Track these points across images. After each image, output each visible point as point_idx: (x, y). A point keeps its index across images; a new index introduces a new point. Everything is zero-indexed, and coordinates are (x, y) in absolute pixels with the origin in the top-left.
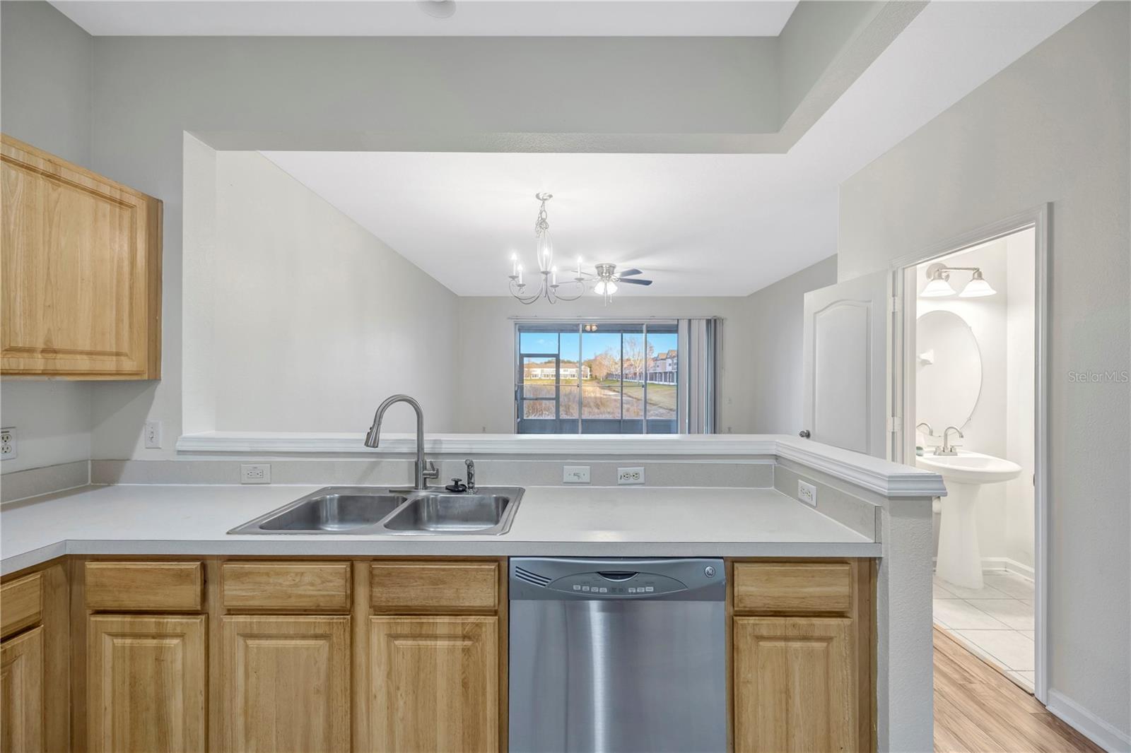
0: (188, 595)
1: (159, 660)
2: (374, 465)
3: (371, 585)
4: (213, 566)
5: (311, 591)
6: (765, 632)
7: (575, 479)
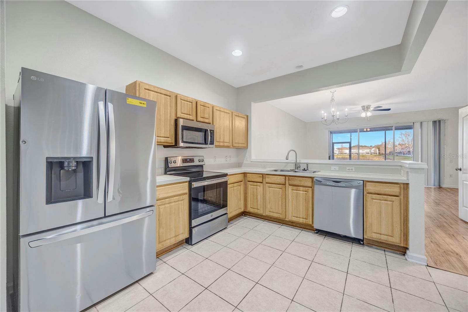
0: (260, 180)
1: (257, 190)
2: (287, 165)
3: (289, 180)
4: (264, 176)
5: (279, 181)
6: (374, 198)
7: (335, 170)
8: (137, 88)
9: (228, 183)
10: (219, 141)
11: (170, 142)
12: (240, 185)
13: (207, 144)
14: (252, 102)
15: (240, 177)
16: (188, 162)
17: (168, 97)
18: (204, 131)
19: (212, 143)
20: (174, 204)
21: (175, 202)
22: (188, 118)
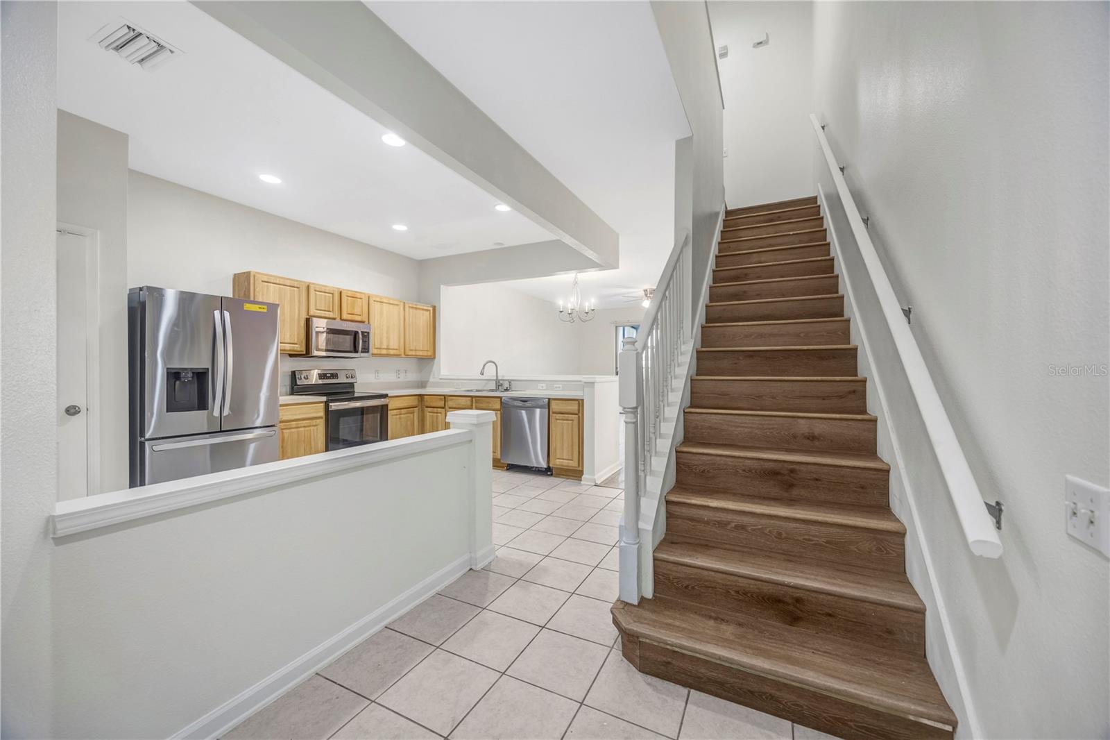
0: (441, 404)
1: (437, 418)
2: (487, 383)
3: (476, 403)
4: (447, 398)
5: (463, 403)
6: (557, 418)
7: (542, 388)
8: (252, 281)
9: (390, 407)
10: (379, 347)
11: (299, 349)
12: (413, 413)
13: (357, 352)
14: (442, 286)
15: (413, 401)
16: (329, 378)
17: (296, 289)
18: (353, 334)
19: (366, 350)
20: (303, 429)
21: (305, 427)
22: (327, 316)
